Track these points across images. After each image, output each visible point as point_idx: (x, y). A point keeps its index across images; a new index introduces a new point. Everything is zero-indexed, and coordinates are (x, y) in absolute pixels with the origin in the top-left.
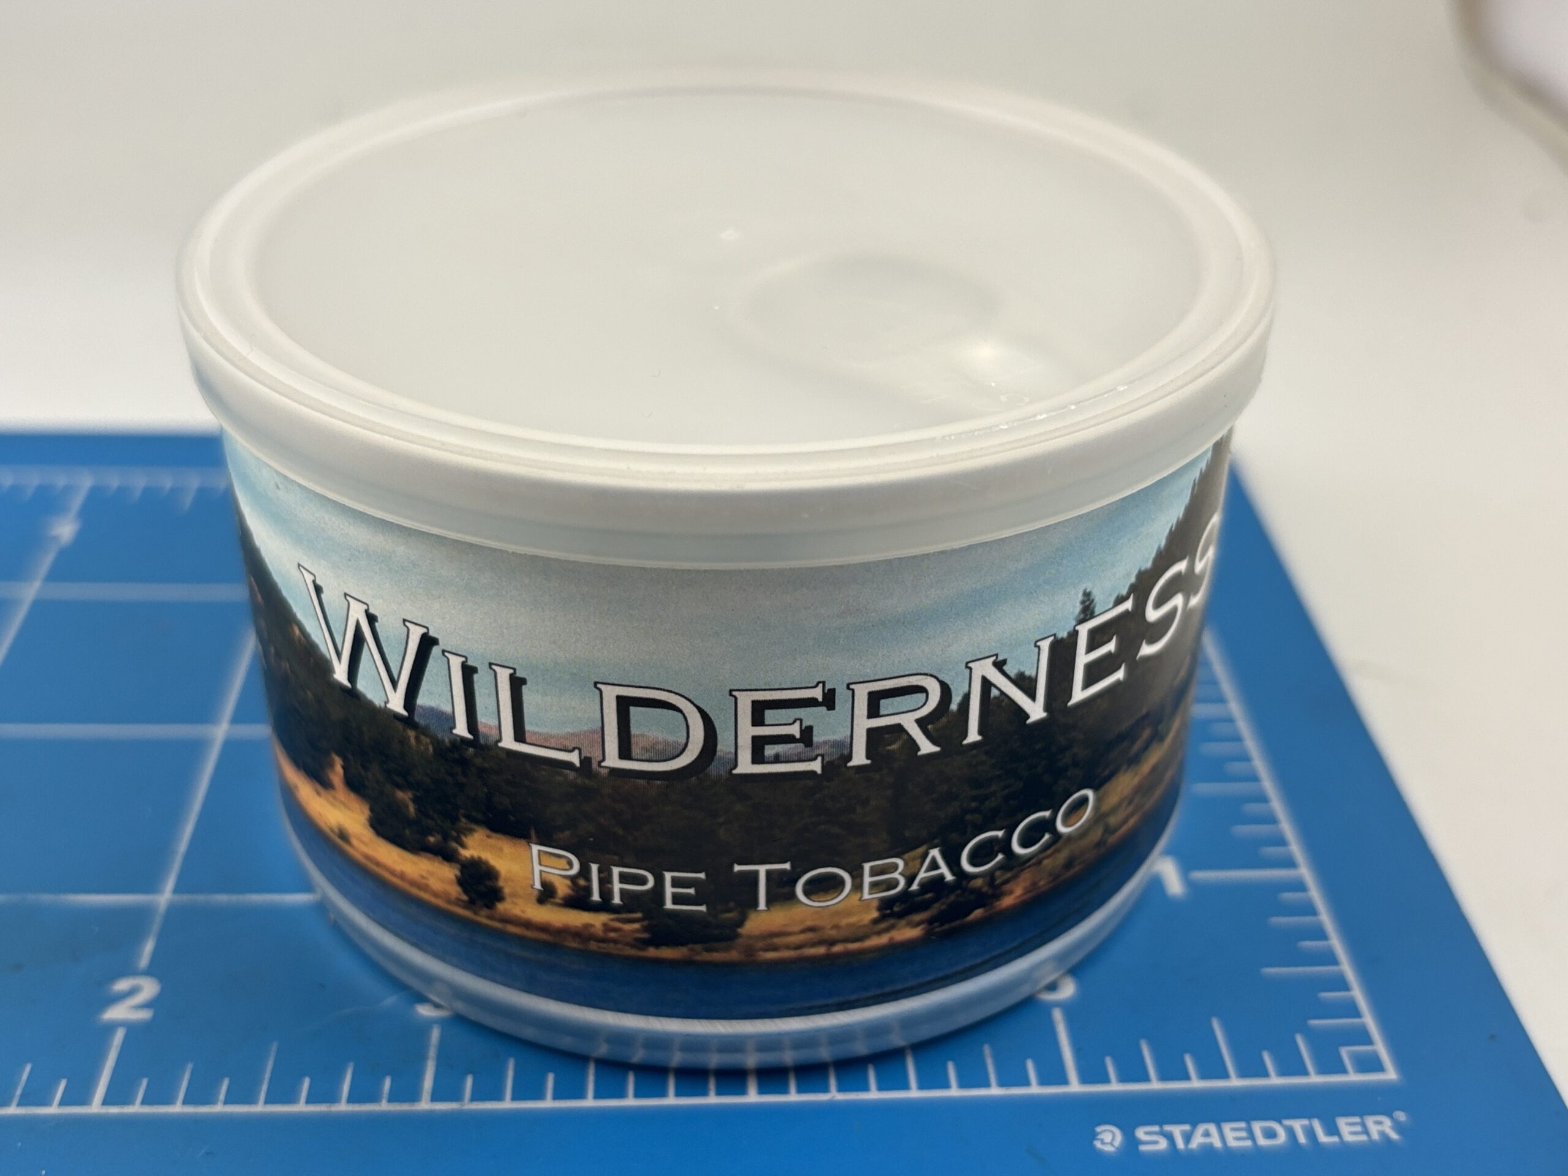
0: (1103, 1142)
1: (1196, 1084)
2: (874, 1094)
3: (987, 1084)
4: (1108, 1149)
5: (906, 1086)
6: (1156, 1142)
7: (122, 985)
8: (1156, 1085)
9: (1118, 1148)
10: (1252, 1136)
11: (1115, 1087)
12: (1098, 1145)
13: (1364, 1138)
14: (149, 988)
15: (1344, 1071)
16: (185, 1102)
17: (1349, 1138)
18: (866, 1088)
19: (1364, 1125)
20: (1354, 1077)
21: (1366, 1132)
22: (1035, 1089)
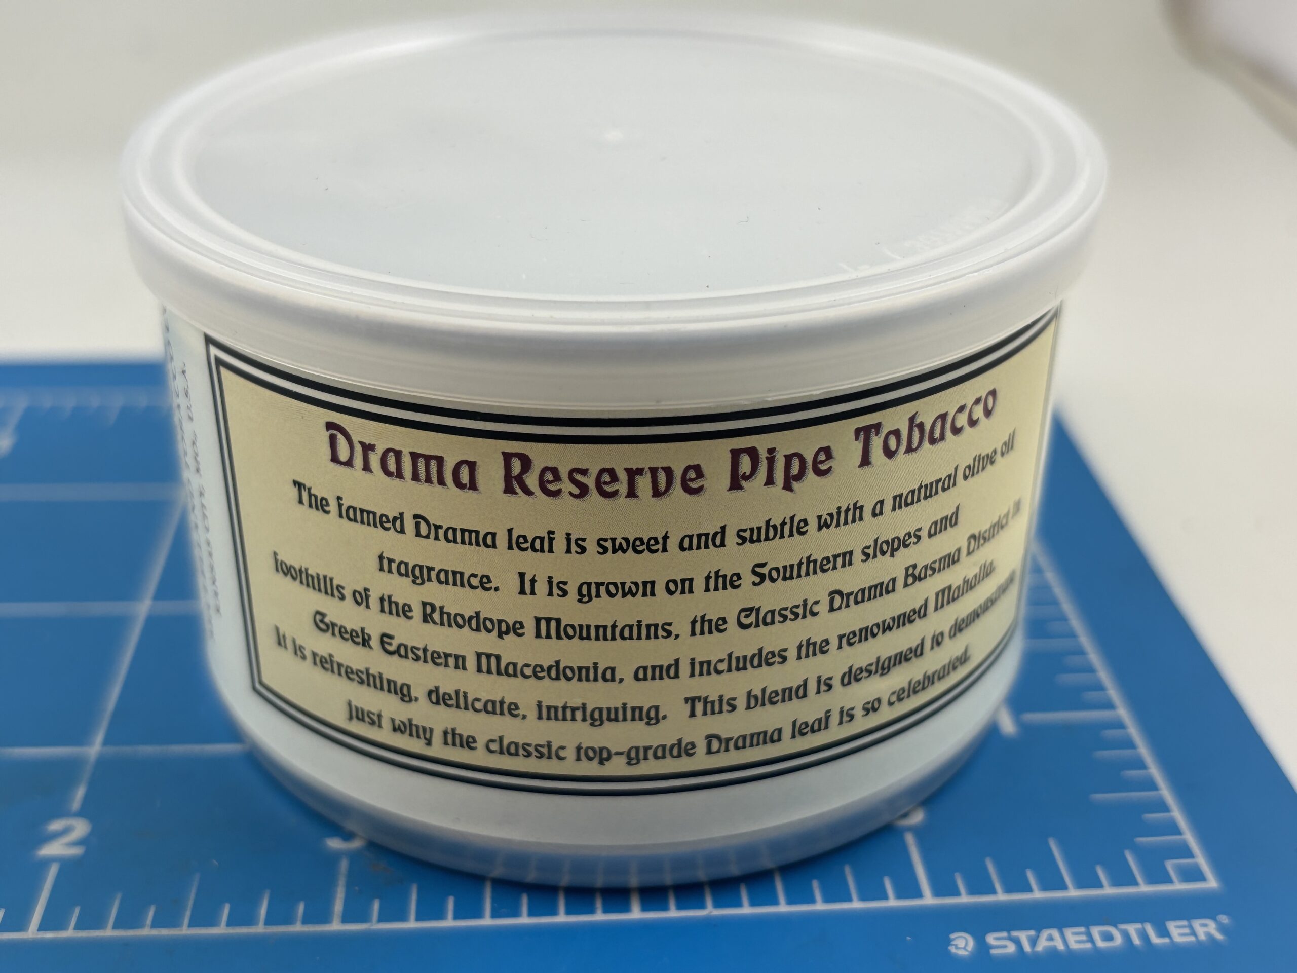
0: (957, 947)
1: (1038, 895)
2: (747, 910)
3: (849, 899)
4: (962, 953)
5: (775, 902)
6: (1005, 946)
7: (56, 826)
8: (1001, 897)
9: (970, 952)
10: (1091, 939)
11: (965, 899)
12: (953, 949)
13: (1192, 939)
14: (81, 828)
15: (1169, 881)
16: (115, 927)
17: (1178, 939)
18: (739, 904)
19: (1191, 927)
20: (1179, 886)
21: (1194, 933)
22: (892, 902)
